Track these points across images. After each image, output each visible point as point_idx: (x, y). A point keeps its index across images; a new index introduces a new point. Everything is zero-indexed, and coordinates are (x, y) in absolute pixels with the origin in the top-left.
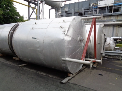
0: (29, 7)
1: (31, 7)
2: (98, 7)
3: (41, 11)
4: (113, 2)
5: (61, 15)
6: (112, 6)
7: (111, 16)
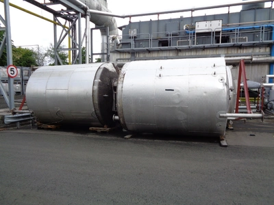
0: (55, 25)
1: (60, 24)
2: (196, 32)
3: (85, 34)
4: (221, 26)
5: (122, 44)
6: (218, 33)
7: (219, 47)
